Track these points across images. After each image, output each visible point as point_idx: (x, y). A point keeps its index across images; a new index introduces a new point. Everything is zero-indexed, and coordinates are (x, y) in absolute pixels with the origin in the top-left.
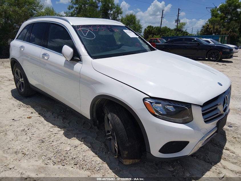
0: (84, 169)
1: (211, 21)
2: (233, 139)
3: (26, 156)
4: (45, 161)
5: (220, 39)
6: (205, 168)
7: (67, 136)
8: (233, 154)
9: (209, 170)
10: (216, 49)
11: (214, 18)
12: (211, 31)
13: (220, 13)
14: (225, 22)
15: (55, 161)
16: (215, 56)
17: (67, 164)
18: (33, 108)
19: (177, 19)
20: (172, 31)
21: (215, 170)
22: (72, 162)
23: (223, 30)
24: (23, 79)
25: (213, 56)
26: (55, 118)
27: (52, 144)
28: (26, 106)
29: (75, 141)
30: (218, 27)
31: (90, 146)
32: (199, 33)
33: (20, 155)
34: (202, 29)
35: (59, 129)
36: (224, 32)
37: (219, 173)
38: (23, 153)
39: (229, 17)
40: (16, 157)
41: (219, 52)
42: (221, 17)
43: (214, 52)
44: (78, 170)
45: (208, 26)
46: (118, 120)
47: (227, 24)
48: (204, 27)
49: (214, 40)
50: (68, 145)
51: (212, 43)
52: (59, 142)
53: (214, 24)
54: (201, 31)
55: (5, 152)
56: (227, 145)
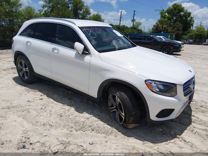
0: (100, 133)
1: (160, 21)
2: (195, 109)
3: (52, 126)
4: (69, 129)
5: (169, 36)
6: (182, 128)
7: (78, 111)
8: (198, 119)
9: (186, 130)
10: (168, 45)
11: (163, 19)
12: (161, 29)
13: (167, 15)
14: (171, 23)
15: (77, 129)
16: (168, 50)
17: (86, 130)
18: (40, 92)
19: (133, 19)
20: (129, 29)
21: (189, 129)
22: (90, 129)
23: (170, 29)
24: (27, 69)
25: (166, 50)
26: (61, 99)
27: (69, 118)
28: (34, 90)
29: (86, 115)
30: (166, 26)
31: (98, 117)
32: (151, 31)
33: (48, 126)
34: (153, 28)
35: (70, 107)
36: (171, 31)
37: (192, 131)
38: (50, 125)
39: (175, 18)
40: (45, 128)
41: (170, 47)
42: (168, 18)
43: (167, 47)
44: (96, 134)
45: (158, 26)
46: (125, 96)
47: (173, 24)
48: (154, 26)
49: (165, 37)
50: (81, 117)
51: (164, 40)
52: (74, 116)
53: (163, 23)
54: (152, 30)
55: (35, 125)
56: (193, 113)
